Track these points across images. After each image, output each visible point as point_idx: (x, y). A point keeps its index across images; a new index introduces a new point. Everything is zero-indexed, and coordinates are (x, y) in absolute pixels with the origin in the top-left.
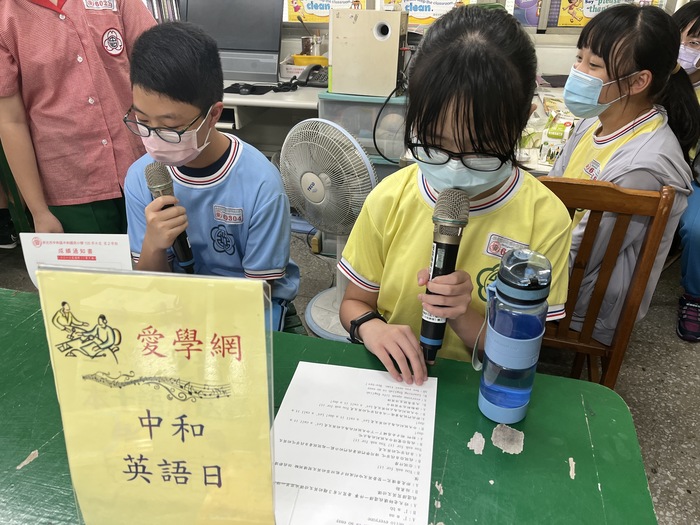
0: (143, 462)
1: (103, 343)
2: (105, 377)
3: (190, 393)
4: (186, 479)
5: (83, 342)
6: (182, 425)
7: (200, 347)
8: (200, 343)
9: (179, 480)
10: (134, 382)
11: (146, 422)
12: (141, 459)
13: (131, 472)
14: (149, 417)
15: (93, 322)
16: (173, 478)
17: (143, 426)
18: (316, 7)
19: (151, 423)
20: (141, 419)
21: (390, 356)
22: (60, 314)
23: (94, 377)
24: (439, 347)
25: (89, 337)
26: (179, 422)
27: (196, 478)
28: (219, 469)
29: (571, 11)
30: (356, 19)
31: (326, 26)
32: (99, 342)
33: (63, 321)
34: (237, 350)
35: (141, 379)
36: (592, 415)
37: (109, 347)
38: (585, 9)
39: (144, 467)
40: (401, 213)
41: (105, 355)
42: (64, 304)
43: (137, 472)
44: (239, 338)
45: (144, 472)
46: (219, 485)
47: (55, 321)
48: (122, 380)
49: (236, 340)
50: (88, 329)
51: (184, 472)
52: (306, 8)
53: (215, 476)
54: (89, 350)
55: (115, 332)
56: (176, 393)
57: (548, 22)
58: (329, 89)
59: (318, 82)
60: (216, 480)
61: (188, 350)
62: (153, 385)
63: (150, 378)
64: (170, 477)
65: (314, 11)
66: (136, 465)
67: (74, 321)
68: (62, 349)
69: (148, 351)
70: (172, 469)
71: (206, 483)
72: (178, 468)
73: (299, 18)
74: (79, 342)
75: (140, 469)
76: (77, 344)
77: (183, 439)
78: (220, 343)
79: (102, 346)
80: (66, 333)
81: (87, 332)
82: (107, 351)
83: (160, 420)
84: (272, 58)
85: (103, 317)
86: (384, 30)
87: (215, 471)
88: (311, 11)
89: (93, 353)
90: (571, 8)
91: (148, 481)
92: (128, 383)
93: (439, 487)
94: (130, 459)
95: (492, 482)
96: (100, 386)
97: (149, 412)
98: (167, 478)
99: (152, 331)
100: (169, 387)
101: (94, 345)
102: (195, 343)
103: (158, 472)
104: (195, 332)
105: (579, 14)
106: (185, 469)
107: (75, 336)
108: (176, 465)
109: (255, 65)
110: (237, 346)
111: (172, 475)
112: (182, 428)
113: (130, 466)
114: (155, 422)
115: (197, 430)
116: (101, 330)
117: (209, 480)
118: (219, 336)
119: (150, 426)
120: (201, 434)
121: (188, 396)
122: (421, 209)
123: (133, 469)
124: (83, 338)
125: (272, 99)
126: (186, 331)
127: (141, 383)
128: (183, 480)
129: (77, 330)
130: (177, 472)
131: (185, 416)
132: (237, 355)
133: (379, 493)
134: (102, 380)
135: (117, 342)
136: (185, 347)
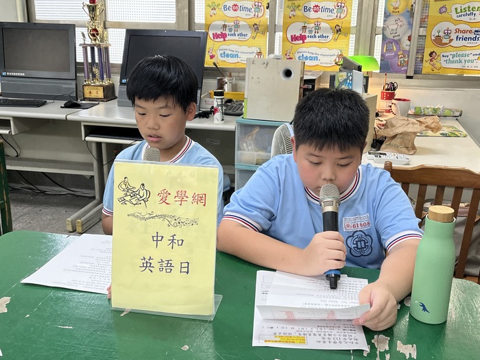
1: (141, 197)
2: (139, 215)
4: (171, 270)
5: (131, 197)
9: (168, 271)
10: (153, 217)
12: (149, 260)
13: (143, 267)
14: (157, 236)
17: (153, 241)
20: (153, 237)
22: (122, 183)
23: (133, 215)
25: (134, 195)
26: (172, 238)
27: (176, 269)
28: (188, 263)
29: (432, 63)
32: (139, 197)
33: (123, 186)
34: (204, 201)
37: (143, 200)
42: (125, 178)
43: (146, 267)
45: (150, 266)
46: (187, 273)
47: (120, 187)
48: (147, 216)
49: (204, 196)
51: (170, 266)
54: (133, 201)
55: (148, 192)
56: (172, 223)
60: (186, 270)
62: (162, 219)
63: (161, 215)
64: (163, 269)
66: (147, 263)
67: (129, 187)
69: (162, 201)
70: (164, 265)
71: (181, 272)
77: (172, 248)
78: (197, 198)
79: (140, 199)
81: (134, 192)
83: (162, 237)
85: (143, 185)
87: (186, 265)
89: (135, 203)
90: (431, 61)
91: (152, 272)
92: (150, 218)
94: (144, 259)
96: (135, 219)
97: (157, 233)
99: (165, 191)
100: (169, 220)
101: (136, 198)
102: (185, 198)
103: (157, 266)
104: (186, 192)
105: (438, 65)
108: (167, 262)
112: (173, 241)
113: (143, 264)
114: (159, 238)
115: (180, 242)
116: (141, 191)
117: (183, 270)
118: (196, 194)
119: (157, 240)
120: (182, 245)
121: (178, 224)
124: (132, 195)
126: (181, 192)
127: (156, 218)
129: (129, 191)
130: (167, 266)
131: (175, 235)
132: (204, 204)
134: (137, 217)
135: (147, 197)
136: (180, 199)
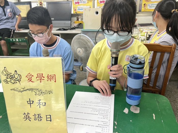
0: (29, 115)
1: (16, 79)
2: (17, 89)
3: (42, 93)
4: (41, 119)
5: (11, 79)
6: (39, 103)
7: (44, 78)
8: (44, 77)
9: (39, 120)
11: (29, 102)
12: (28, 114)
13: (25, 118)
14: (30, 101)
15: (13, 73)
16: (37, 119)
17: (28, 104)
18: (80, 9)
19: (30, 102)
20: (28, 101)
21: (101, 89)
22: (4, 71)
23: (14, 90)
24: (115, 86)
25: (12, 77)
26: (38, 102)
27: (44, 119)
28: (50, 116)
29: (145, 8)
30: (90, 10)
31: (82, 14)
32: (15, 79)
33: (5, 73)
34: (54, 79)
35: (27, 89)
36: (158, 102)
37: (18, 80)
38: (148, 7)
39: (29, 116)
40: (102, 51)
41: (17, 83)
42: (5, 68)
43: (27, 118)
44: (55, 75)
45: (29, 118)
46: (51, 121)
47: (3, 73)
48: (22, 90)
49: (54, 76)
50: (12, 75)
51: (40, 117)
52: (77, 10)
53: (49, 118)
54: (12, 81)
55: (19, 75)
56: (37, 93)
57: (139, 11)
58: (84, 28)
59: (81, 27)
60: (49, 119)
61: (41, 80)
62: (31, 91)
63: (30, 89)
64: (36, 119)
65: (79, 10)
66: (27, 116)
67: (8, 73)
68: (5, 81)
69: (29, 81)
70: (37, 117)
71: (47, 121)
72: (39, 116)
73: (76, 12)
74: (9, 79)
75: (28, 117)
76: (9, 80)
77: (40, 107)
78: (50, 77)
79: (16, 80)
80: (6, 77)
81: (11, 76)
82: (17, 81)
83: (33, 102)
84: (69, 22)
85: (16, 71)
86: (97, 13)
87: (49, 117)
88: (79, 11)
89: (13, 82)
90: (144, 7)
91: (30, 121)
92: (24, 91)
93: (116, 123)
94: (25, 114)
95: (131, 121)
96: (16, 92)
97: (30, 99)
98: (35, 119)
99: (30, 74)
100: (35, 91)
101: (14, 80)
102: (42, 78)
103: (33, 117)
104: (42, 74)
105: (147, 8)
106: (41, 116)
107: (8, 77)
108: (38, 115)
109: (65, 24)
110: (54, 78)
111: (37, 118)
112: (39, 104)
113: (25, 116)
114: (31, 102)
115: (44, 104)
116: (15, 75)
117: (48, 119)
118: (49, 75)
119: (30, 103)
120: (45, 105)
121: (41, 94)
122: (107, 50)
123: (26, 117)
124: (10, 78)
125: (69, 31)
126: (40, 74)
127: (27, 90)
128: (40, 120)
129: (9, 75)
130: (38, 118)
131: (40, 100)
132: (55, 81)
133: (98, 125)
134: (16, 90)
135: (20, 78)
136: (40, 79)
